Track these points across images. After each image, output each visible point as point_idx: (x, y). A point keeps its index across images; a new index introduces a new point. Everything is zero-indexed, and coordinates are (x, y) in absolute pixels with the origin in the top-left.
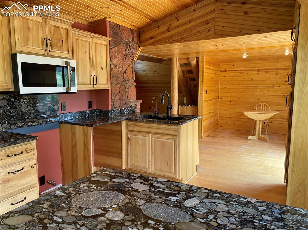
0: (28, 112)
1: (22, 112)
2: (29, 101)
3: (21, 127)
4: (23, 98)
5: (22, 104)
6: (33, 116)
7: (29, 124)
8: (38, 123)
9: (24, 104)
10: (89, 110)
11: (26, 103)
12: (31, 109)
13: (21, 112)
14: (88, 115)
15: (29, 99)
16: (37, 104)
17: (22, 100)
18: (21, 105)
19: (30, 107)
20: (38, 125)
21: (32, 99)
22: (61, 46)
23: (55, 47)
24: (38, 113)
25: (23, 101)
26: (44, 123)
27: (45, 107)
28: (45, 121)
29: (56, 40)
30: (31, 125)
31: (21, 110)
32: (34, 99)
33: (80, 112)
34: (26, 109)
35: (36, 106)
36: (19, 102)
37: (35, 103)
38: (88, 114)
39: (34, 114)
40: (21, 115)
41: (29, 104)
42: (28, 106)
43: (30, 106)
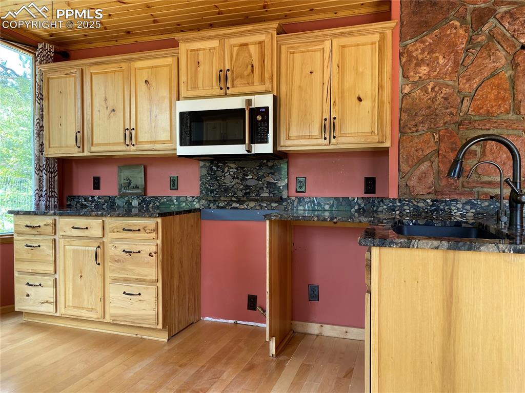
0: (233, 186)
1: (225, 186)
2: (236, 170)
3: (222, 208)
4: (228, 166)
5: (226, 175)
6: (240, 194)
7: (234, 205)
8: (247, 205)
9: (229, 174)
10: (363, 198)
11: (231, 173)
12: (238, 183)
13: (223, 186)
14: (356, 207)
15: (237, 169)
16: (248, 175)
17: (226, 170)
18: (224, 176)
19: (237, 180)
20: (247, 209)
21: (240, 168)
22: (248, 75)
23: (238, 79)
24: (248, 191)
25: (228, 170)
26: (258, 208)
27: (261, 182)
28: (260, 205)
29: (240, 67)
30: (237, 208)
31: (225, 183)
32: (244, 168)
33: (337, 199)
34: (232, 182)
35: (247, 180)
36: (223, 172)
37: (244, 174)
38: (359, 205)
39: (241, 191)
40: (223, 190)
41: (236, 176)
42: (234, 178)
43: (238, 178)
